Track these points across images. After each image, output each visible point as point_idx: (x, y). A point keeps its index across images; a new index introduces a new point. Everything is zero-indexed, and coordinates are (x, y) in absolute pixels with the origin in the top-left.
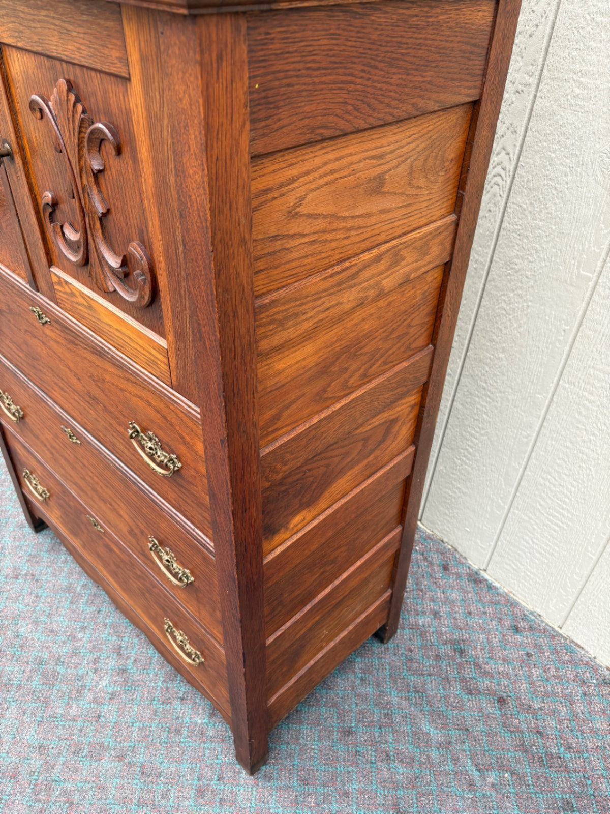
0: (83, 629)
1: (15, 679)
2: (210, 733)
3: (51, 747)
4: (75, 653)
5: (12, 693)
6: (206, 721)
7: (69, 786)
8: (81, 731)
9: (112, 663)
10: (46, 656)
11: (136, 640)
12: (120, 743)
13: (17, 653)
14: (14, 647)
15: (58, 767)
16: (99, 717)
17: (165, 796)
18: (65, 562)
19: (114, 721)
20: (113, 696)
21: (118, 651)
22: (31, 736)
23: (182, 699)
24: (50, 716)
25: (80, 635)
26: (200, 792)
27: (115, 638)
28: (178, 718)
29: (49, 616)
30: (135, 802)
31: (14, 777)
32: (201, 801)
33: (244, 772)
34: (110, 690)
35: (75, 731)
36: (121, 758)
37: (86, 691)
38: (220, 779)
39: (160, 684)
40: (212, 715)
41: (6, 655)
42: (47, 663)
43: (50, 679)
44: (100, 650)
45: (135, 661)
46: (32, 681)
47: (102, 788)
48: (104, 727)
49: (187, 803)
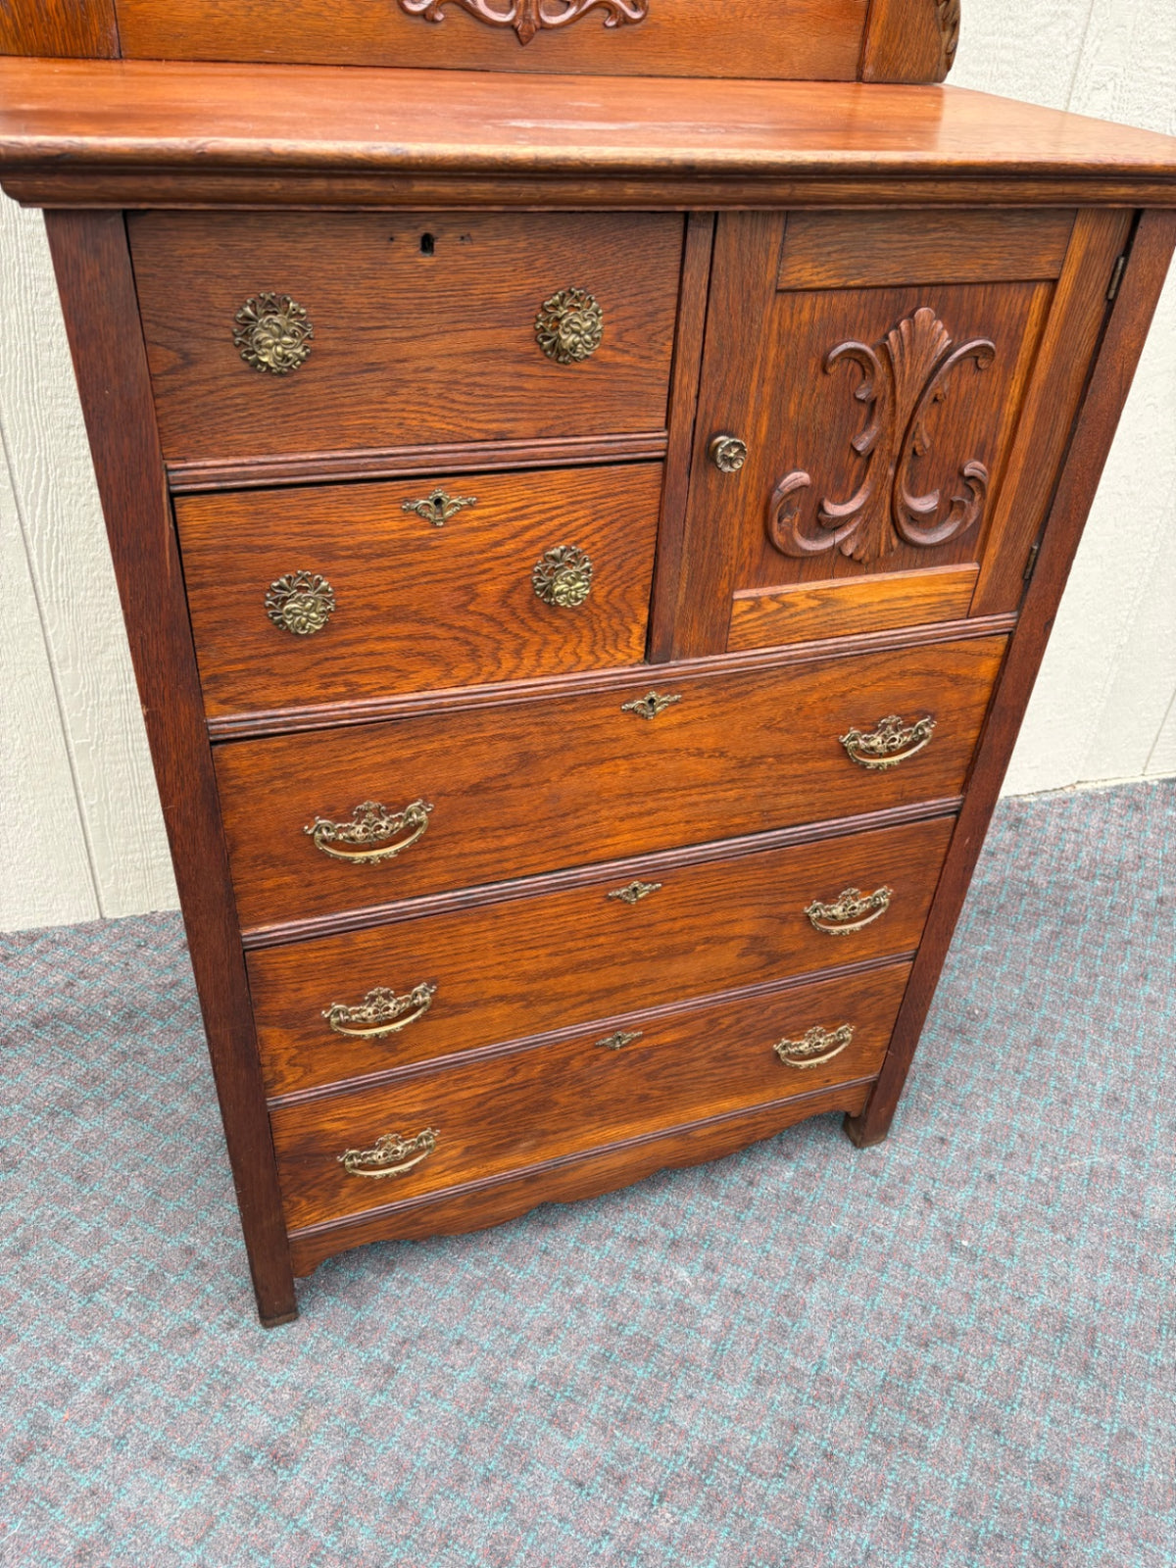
0: (569, 1282)
1: (620, 1404)
2: (812, 1166)
3: (762, 1367)
4: (611, 1304)
5: (645, 1411)
6: (793, 1166)
7: (830, 1353)
8: (750, 1320)
9: (653, 1257)
10: (596, 1348)
11: (627, 1215)
12: (788, 1274)
13: (567, 1394)
14: (553, 1397)
15: (800, 1363)
16: (737, 1292)
17: (880, 1239)
18: (403, 1282)
19: (750, 1274)
20: (710, 1267)
21: (634, 1242)
22: (735, 1393)
23: (751, 1183)
24: (711, 1359)
25: (579, 1291)
26: (885, 1199)
27: (609, 1243)
28: (778, 1197)
29: (513, 1329)
30: (877, 1274)
31: (795, 1429)
32: (897, 1201)
33: (874, 1148)
34: (698, 1268)
35: (749, 1329)
36: (810, 1278)
37: (687, 1301)
38: (875, 1174)
39: (716, 1204)
40: (788, 1157)
41: (564, 1412)
42: (610, 1349)
43: (644, 1348)
44: (622, 1267)
45: (664, 1225)
46: (635, 1376)
47: (847, 1310)
48: (755, 1290)
49: (895, 1218)
